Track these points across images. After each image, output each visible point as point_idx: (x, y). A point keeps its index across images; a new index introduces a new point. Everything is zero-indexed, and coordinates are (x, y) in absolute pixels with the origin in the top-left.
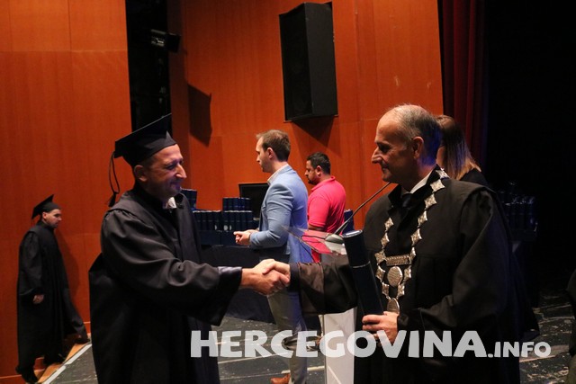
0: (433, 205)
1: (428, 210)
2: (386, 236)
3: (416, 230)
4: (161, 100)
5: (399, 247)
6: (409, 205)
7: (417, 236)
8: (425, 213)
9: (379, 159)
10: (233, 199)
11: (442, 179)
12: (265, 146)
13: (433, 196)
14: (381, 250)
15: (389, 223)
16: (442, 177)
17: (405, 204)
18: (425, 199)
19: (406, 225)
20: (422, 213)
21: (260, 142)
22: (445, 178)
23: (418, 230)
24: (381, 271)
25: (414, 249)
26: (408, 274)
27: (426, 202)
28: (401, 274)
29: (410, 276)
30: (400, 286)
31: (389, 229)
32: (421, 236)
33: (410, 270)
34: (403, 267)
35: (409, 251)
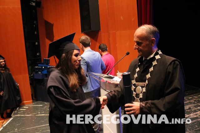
0: (156, 64)
1: (153, 66)
3: (148, 74)
4: (34, 26)
5: (141, 79)
6: (146, 64)
7: (148, 76)
8: (152, 67)
11: (160, 55)
13: (156, 61)
14: (134, 79)
15: (138, 69)
16: (160, 54)
18: (153, 62)
19: (145, 71)
20: (151, 67)
22: (161, 54)
23: (149, 74)
24: (133, 87)
25: (147, 81)
26: (144, 90)
27: (153, 63)
28: (141, 90)
29: (145, 91)
30: (140, 94)
31: (138, 72)
32: (150, 76)
33: (145, 89)
34: (142, 87)
35: (145, 81)
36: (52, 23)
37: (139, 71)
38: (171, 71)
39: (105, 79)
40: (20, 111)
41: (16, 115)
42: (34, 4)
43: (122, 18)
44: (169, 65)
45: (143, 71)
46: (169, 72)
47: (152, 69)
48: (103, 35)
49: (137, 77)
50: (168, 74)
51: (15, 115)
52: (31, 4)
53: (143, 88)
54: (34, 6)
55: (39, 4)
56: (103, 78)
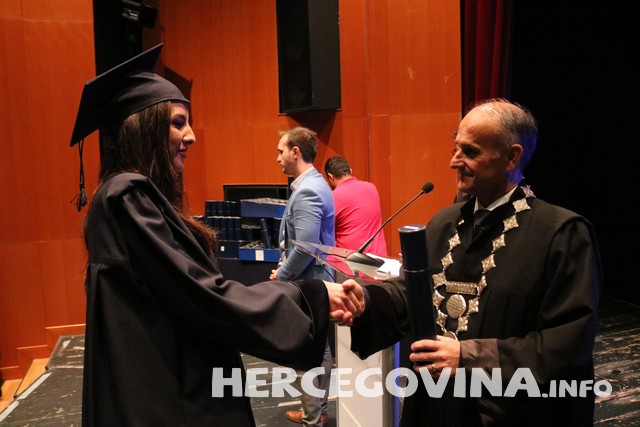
0: (514, 228)
1: (506, 233)
2: (449, 256)
3: (486, 256)
5: (464, 271)
6: (483, 224)
7: (489, 263)
8: (503, 236)
9: (461, 164)
10: (217, 203)
11: (527, 199)
12: (290, 145)
13: (514, 217)
14: (441, 271)
15: (455, 241)
16: (527, 195)
17: (478, 222)
18: (505, 219)
19: (477, 247)
20: (498, 236)
21: (285, 138)
22: (531, 197)
23: (492, 257)
24: (438, 296)
25: (484, 278)
26: (474, 306)
27: (505, 223)
28: (465, 305)
29: (477, 309)
30: (461, 319)
31: (454, 248)
32: (495, 263)
33: (477, 303)
34: (468, 297)
35: (477, 280)
36: (188, 78)
37: (458, 245)
38: (563, 249)
39: (354, 267)
40: (74, 353)
41: (61, 364)
42: (134, 16)
43: (411, 72)
44: (557, 232)
45: (471, 246)
46: (559, 253)
47: (503, 241)
48: (346, 123)
49: (451, 265)
50: (552, 259)
51: (56, 364)
52: (125, 15)
53: (471, 302)
54: (132, 21)
55: (149, 17)
56: (348, 263)
